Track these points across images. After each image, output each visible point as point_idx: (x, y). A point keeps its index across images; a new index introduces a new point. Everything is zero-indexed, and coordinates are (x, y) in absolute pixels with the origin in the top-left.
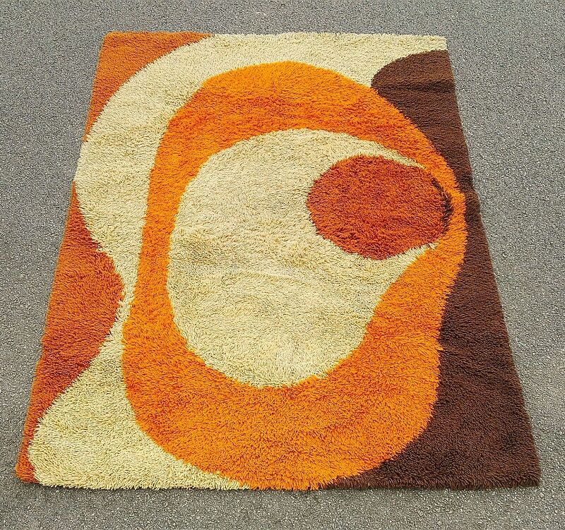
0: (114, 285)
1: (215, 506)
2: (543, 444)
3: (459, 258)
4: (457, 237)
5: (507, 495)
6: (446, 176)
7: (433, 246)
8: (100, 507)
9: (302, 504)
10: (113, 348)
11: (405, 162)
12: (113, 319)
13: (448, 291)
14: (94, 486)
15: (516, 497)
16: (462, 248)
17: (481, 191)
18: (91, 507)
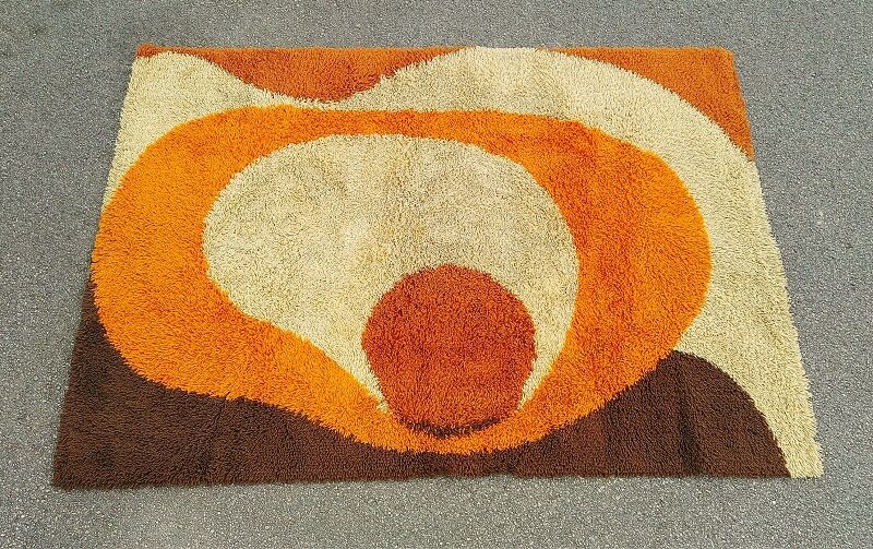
2: (101, 501)
3: (363, 437)
4: (397, 439)
6: (504, 437)
10: (262, 99)
12: (297, 96)
13: (312, 417)
15: (46, 460)
16: (376, 443)
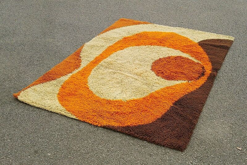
0: (78, 66)
1: (64, 121)
3: (198, 87)
5: (168, 150)
7: (190, 82)
8: (31, 110)
9: (92, 129)
10: (65, 78)
11: (196, 61)
13: (187, 94)
14: (32, 104)
16: (200, 85)
17: (220, 74)
18: (27, 110)
